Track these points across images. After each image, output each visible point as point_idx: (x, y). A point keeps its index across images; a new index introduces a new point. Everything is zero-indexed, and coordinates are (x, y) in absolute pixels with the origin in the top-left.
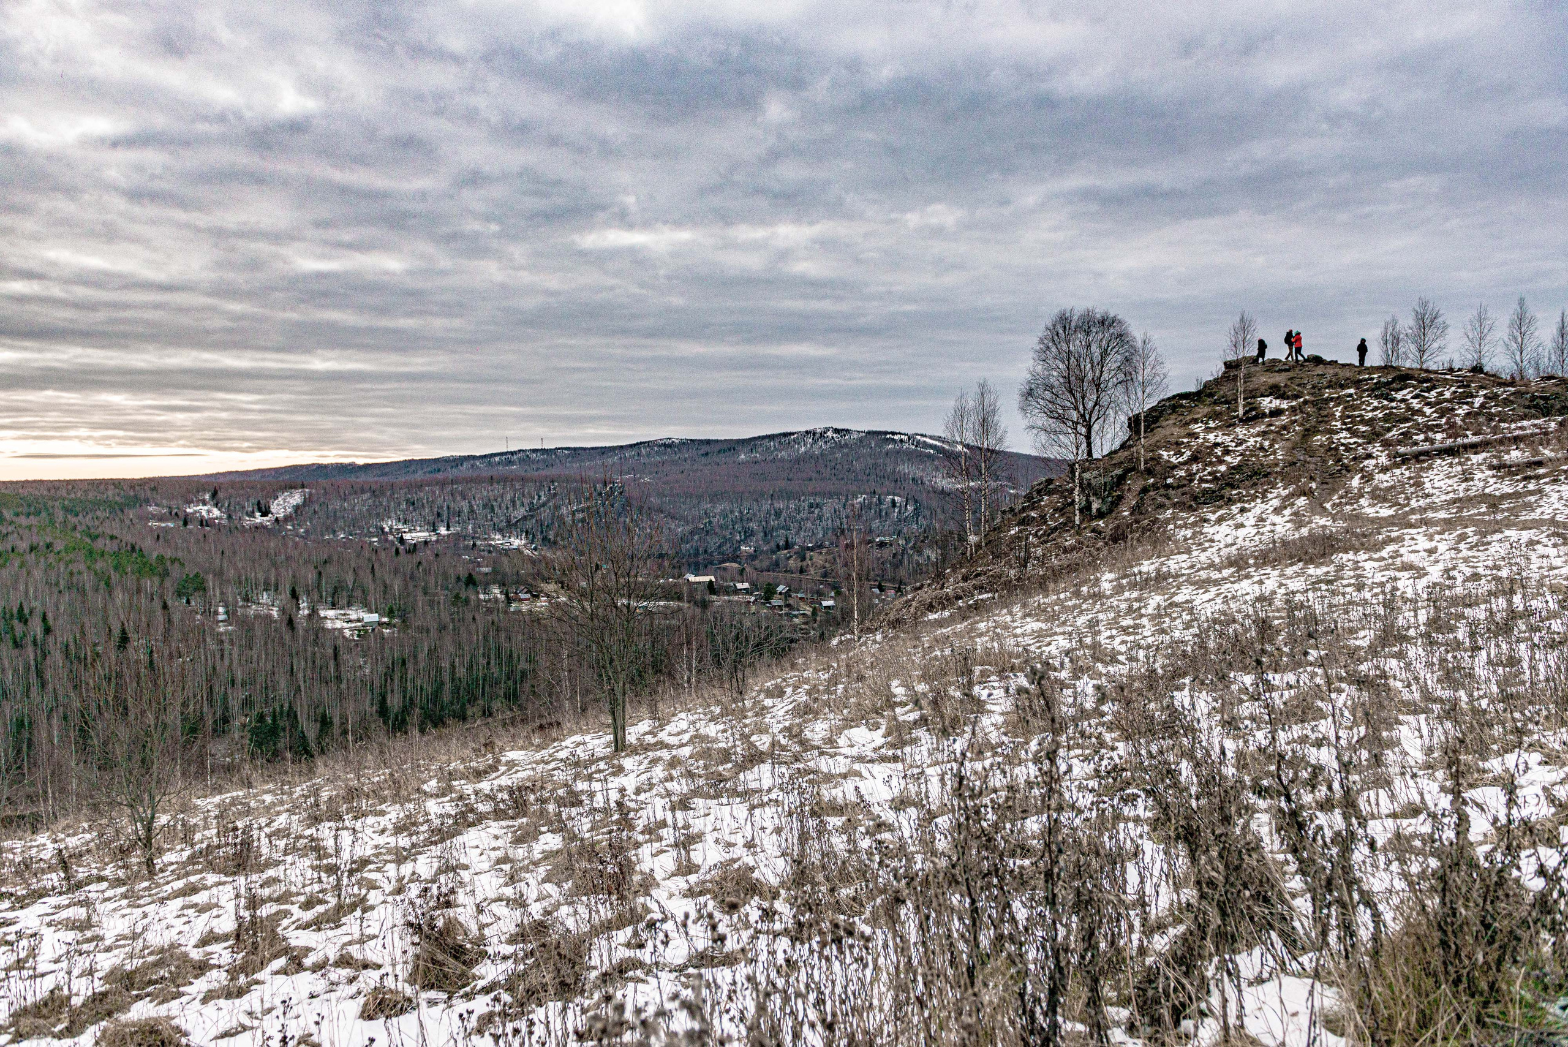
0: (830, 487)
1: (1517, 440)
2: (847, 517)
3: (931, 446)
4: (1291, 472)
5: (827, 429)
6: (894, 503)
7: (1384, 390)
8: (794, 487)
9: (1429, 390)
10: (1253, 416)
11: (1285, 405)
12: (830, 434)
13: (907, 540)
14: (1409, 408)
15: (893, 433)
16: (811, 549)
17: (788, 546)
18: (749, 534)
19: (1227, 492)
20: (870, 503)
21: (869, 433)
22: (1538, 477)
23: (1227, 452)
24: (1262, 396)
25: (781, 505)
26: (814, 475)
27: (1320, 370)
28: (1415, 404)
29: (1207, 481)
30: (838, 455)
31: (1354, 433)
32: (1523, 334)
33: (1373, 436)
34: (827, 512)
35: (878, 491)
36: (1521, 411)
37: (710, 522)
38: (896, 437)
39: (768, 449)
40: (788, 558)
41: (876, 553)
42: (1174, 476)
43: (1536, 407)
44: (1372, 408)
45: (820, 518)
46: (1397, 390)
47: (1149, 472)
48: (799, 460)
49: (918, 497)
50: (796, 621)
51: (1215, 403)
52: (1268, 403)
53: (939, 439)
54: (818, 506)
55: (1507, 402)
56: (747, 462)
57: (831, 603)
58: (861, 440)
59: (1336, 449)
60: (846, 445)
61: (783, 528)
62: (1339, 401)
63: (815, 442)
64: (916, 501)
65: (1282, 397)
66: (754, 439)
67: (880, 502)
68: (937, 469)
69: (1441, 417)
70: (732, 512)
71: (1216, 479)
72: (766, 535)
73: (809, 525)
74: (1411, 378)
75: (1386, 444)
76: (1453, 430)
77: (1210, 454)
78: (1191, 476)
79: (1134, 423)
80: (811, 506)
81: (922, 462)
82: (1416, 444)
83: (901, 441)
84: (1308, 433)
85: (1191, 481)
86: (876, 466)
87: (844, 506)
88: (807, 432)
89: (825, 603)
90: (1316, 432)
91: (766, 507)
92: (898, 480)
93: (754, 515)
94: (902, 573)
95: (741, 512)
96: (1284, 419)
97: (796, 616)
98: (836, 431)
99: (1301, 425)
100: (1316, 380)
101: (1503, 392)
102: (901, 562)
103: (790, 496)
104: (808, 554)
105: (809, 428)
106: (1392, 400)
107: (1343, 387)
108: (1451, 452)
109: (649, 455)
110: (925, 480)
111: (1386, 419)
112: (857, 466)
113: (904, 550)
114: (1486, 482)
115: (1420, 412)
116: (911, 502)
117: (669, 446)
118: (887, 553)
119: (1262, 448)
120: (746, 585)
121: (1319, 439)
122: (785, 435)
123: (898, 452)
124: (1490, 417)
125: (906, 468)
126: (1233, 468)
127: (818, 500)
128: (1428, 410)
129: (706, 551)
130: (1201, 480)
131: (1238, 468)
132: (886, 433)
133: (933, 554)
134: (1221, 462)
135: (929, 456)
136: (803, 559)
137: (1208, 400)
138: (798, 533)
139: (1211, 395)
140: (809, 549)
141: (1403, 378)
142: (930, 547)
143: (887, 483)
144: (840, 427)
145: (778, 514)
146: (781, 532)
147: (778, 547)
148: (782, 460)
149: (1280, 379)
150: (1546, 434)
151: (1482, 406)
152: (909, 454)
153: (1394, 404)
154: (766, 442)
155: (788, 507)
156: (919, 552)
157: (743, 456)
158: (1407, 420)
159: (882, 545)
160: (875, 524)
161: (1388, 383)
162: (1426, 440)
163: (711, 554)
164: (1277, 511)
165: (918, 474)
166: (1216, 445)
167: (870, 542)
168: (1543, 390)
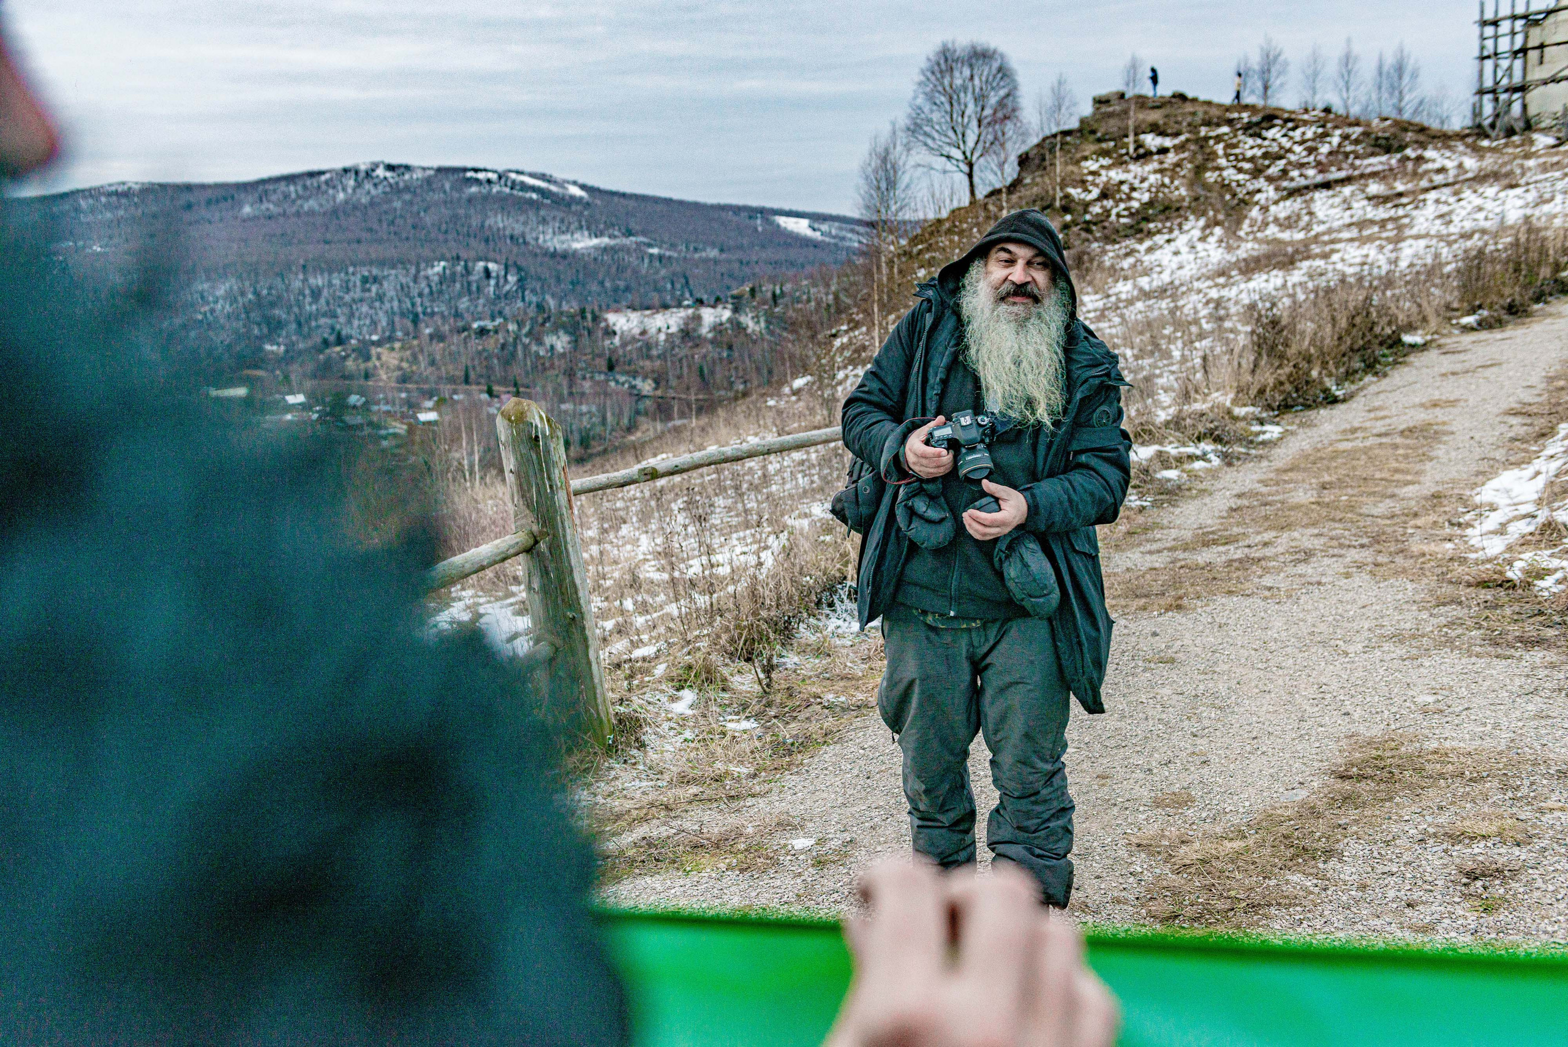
0: (390, 252)
1: (1374, 175)
2: (421, 295)
3: (533, 189)
4: (1198, 206)
5: (375, 166)
6: (487, 273)
7: (1256, 129)
8: (334, 253)
9: (1294, 129)
10: (1143, 155)
11: (1168, 142)
12: (380, 172)
13: (520, 325)
14: (1281, 148)
15: (476, 170)
16: (378, 344)
17: (340, 340)
18: (274, 327)
19: (1143, 225)
20: (454, 274)
21: (440, 170)
22: (1404, 205)
23: (1133, 189)
24: (1144, 133)
25: (318, 281)
26: (365, 235)
27: (1189, 108)
28: (1284, 142)
29: (1124, 216)
30: (398, 204)
31: (1240, 170)
32: (1349, 72)
33: (1257, 173)
34: (389, 288)
35: (463, 254)
36: (1369, 150)
37: (212, 311)
38: (481, 176)
39: (286, 196)
40: (345, 358)
41: (475, 344)
42: (1091, 213)
43: (1379, 146)
44: (1249, 146)
45: (380, 298)
46: (1267, 129)
47: (1066, 209)
48: (335, 212)
49: (522, 262)
50: (385, 443)
51: (1099, 140)
52: (1152, 141)
53: (543, 177)
54: (375, 280)
55: (1357, 142)
56: (254, 218)
57: (432, 416)
58: (428, 181)
59: (1229, 185)
60: (407, 189)
61: (325, 315)
62: (1218, 139)
63: (359, 185)
64: (519, 269)
65: (1162, 133)
66: (263, 182)
67: (468, 271)
68: (544, 221)
69: (1309, 154)
70: (243, 294)
71: (1131, 215)
72: (299, 324)
73: (365, 309)
74: (1276, 117)
75: (1270, 179)
76: (1322, 168)
77: (1119, 191)
78: (1107, 212)
79: (1024, 161)
80: (365, 280)
81: (524, 212)
82: (1292, 179)
83: (489, 181)
84: (1199, 170)
85: (1109, 216)
86: (455, 217)
87: (415, 279)
88: (346, 171)
89: (423, 417)
90: (1206, 169)
91: (297, 284)
92: (489, 238)
93: (279, 297)
94: (516, 370)
95: (257, 293)
96: (1171, 158)
97: (385, 438)
98: (390, 168)
99: (1190, 162)
100: (1189, 119)
101: (1356, 132)
102: (513, 355)
103: (331, 267)
104: (374, 351)
105: (348, 163)
106: (1265, 139)
107: (1218, 125)
108: (1327, 185)
109: (92, 211)
110: (528, 238)
111: (1266, 155)
112: (428, 219)
113: (517, 338)
114: (1362, 209)
115: (1290, 150)
116: (513, 270)
117: (127, 194)
118: (491, 344)
119: (1163, 185)
120: (300, 398)
121: (1211, 177)
122: (312, 174)
123: (486, 198)
124: (1347, 155)
125: (498, 221)
126: (1146, 204)
127: (375, 271)
128: (1298, 149)
129: (209, 354)
130: (1118, 215)
131: (1151, 204)
132: (465, 170)
133: (560, 342)
134: (1130, 198)
135: (531, 202)
136: (368, 358)
137: (1092, 138)
138: (349, 322)
139: (1093, 132)
140: (373, 343)
141: (1270, 118)
142: (555, 330)
143: (473, 243)
144: (394, 161)
145: (316, 294)
146: (323, 321)
147: (326, 343)
148: (311, 213)
149: (1155, 116)
150: (1391, 170)
151: (1340, 145)
152: (501, 199)
153: (1266, 143)
154: (282, 186)
155: (330, 285)
156: (540, 342)
157: (247, 209)
158: (1281, 158)
159: (482, 332)
160: (464, 304)
161: (1258, 124)
162: (1301, 175)
163: (219, 359)
164: (1203, 239)
165: (518, 229)
166: (1122, 183)
167: (465, 329)
168: (1384, 130)
